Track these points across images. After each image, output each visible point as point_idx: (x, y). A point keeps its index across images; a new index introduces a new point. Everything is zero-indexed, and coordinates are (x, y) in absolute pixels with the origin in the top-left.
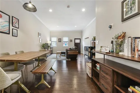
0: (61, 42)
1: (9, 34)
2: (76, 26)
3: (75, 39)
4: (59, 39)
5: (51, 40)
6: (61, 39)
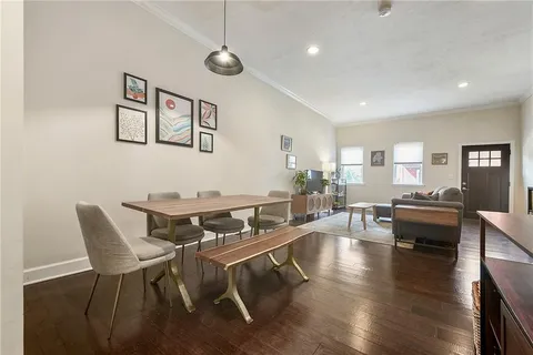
0: (382, 164)
1: (191, 146)
2: (463, 85)
4: (373, 154)
5: (338, 159)
6: (383, 153)
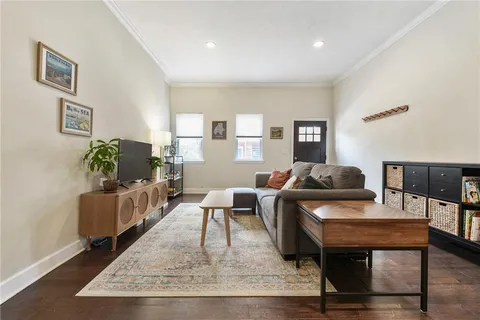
0: (225, 137)
3: (298, 124)
5: (171, 129)
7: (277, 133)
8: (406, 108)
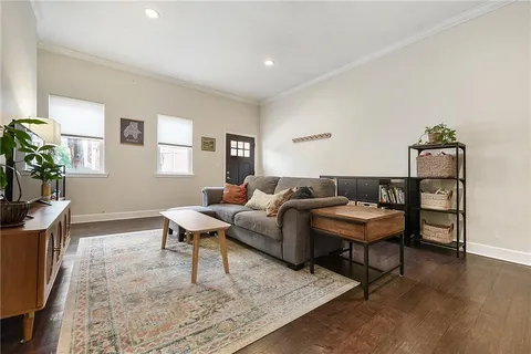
0: (141, 143)
3: (229, 138)
6: (142, 125)
7: (208, 144)
8: (329, 135)
